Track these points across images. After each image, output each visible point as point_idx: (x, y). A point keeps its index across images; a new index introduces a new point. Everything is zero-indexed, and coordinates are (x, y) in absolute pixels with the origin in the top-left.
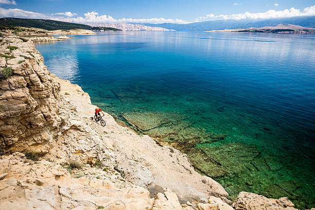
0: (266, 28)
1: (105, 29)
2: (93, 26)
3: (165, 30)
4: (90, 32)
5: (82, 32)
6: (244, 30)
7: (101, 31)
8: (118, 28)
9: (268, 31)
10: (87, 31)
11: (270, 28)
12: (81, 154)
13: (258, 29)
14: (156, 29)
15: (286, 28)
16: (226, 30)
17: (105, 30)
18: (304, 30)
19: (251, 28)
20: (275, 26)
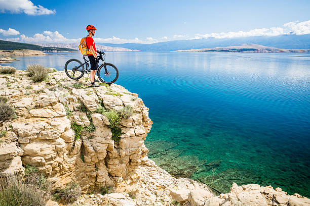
0: (232, 47)
1: (59, 49)
2: (43, 46)
3: (127, 50)
4: (40, 53)
5: (31, 52)
6: (210, 49)
7: (54, 51)
8: (74, 49)
9: (234, 50)
10: (36, 52)
11: (235, 47)
12: (162, 189)
13: (224, 48)
14: (118, 49)
15: (250, 48)
16: (192, 50)
17: (58, 51)
18: (267, 49)
19: (217, 48)
20: (240, 45)
